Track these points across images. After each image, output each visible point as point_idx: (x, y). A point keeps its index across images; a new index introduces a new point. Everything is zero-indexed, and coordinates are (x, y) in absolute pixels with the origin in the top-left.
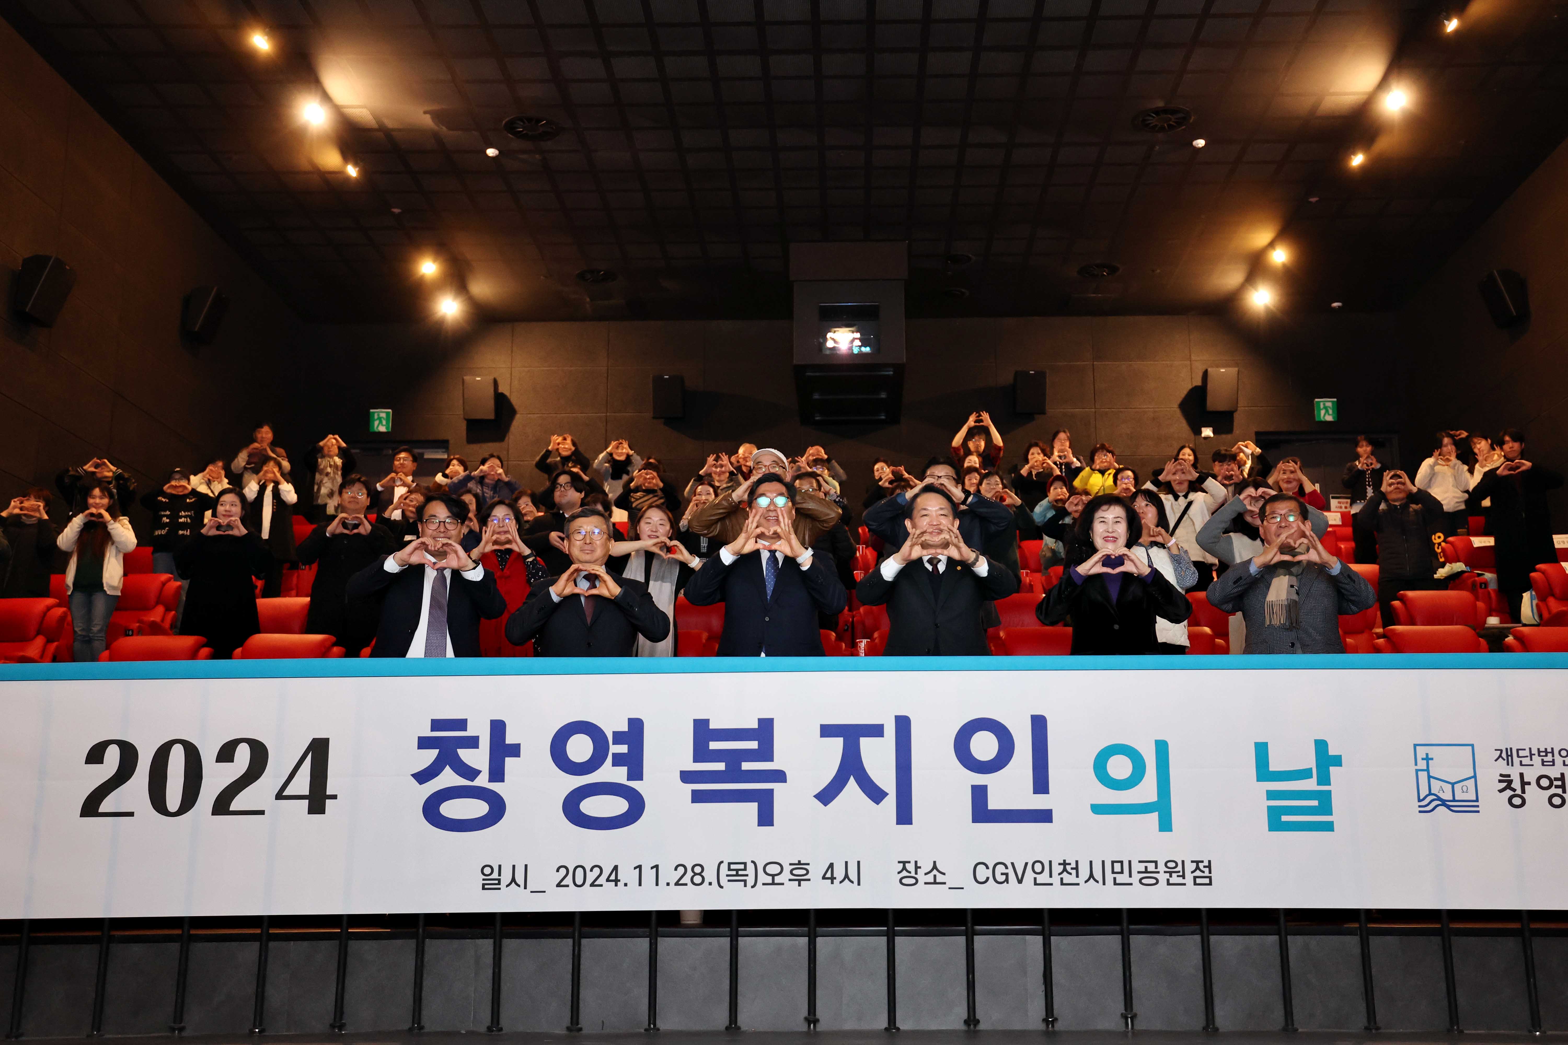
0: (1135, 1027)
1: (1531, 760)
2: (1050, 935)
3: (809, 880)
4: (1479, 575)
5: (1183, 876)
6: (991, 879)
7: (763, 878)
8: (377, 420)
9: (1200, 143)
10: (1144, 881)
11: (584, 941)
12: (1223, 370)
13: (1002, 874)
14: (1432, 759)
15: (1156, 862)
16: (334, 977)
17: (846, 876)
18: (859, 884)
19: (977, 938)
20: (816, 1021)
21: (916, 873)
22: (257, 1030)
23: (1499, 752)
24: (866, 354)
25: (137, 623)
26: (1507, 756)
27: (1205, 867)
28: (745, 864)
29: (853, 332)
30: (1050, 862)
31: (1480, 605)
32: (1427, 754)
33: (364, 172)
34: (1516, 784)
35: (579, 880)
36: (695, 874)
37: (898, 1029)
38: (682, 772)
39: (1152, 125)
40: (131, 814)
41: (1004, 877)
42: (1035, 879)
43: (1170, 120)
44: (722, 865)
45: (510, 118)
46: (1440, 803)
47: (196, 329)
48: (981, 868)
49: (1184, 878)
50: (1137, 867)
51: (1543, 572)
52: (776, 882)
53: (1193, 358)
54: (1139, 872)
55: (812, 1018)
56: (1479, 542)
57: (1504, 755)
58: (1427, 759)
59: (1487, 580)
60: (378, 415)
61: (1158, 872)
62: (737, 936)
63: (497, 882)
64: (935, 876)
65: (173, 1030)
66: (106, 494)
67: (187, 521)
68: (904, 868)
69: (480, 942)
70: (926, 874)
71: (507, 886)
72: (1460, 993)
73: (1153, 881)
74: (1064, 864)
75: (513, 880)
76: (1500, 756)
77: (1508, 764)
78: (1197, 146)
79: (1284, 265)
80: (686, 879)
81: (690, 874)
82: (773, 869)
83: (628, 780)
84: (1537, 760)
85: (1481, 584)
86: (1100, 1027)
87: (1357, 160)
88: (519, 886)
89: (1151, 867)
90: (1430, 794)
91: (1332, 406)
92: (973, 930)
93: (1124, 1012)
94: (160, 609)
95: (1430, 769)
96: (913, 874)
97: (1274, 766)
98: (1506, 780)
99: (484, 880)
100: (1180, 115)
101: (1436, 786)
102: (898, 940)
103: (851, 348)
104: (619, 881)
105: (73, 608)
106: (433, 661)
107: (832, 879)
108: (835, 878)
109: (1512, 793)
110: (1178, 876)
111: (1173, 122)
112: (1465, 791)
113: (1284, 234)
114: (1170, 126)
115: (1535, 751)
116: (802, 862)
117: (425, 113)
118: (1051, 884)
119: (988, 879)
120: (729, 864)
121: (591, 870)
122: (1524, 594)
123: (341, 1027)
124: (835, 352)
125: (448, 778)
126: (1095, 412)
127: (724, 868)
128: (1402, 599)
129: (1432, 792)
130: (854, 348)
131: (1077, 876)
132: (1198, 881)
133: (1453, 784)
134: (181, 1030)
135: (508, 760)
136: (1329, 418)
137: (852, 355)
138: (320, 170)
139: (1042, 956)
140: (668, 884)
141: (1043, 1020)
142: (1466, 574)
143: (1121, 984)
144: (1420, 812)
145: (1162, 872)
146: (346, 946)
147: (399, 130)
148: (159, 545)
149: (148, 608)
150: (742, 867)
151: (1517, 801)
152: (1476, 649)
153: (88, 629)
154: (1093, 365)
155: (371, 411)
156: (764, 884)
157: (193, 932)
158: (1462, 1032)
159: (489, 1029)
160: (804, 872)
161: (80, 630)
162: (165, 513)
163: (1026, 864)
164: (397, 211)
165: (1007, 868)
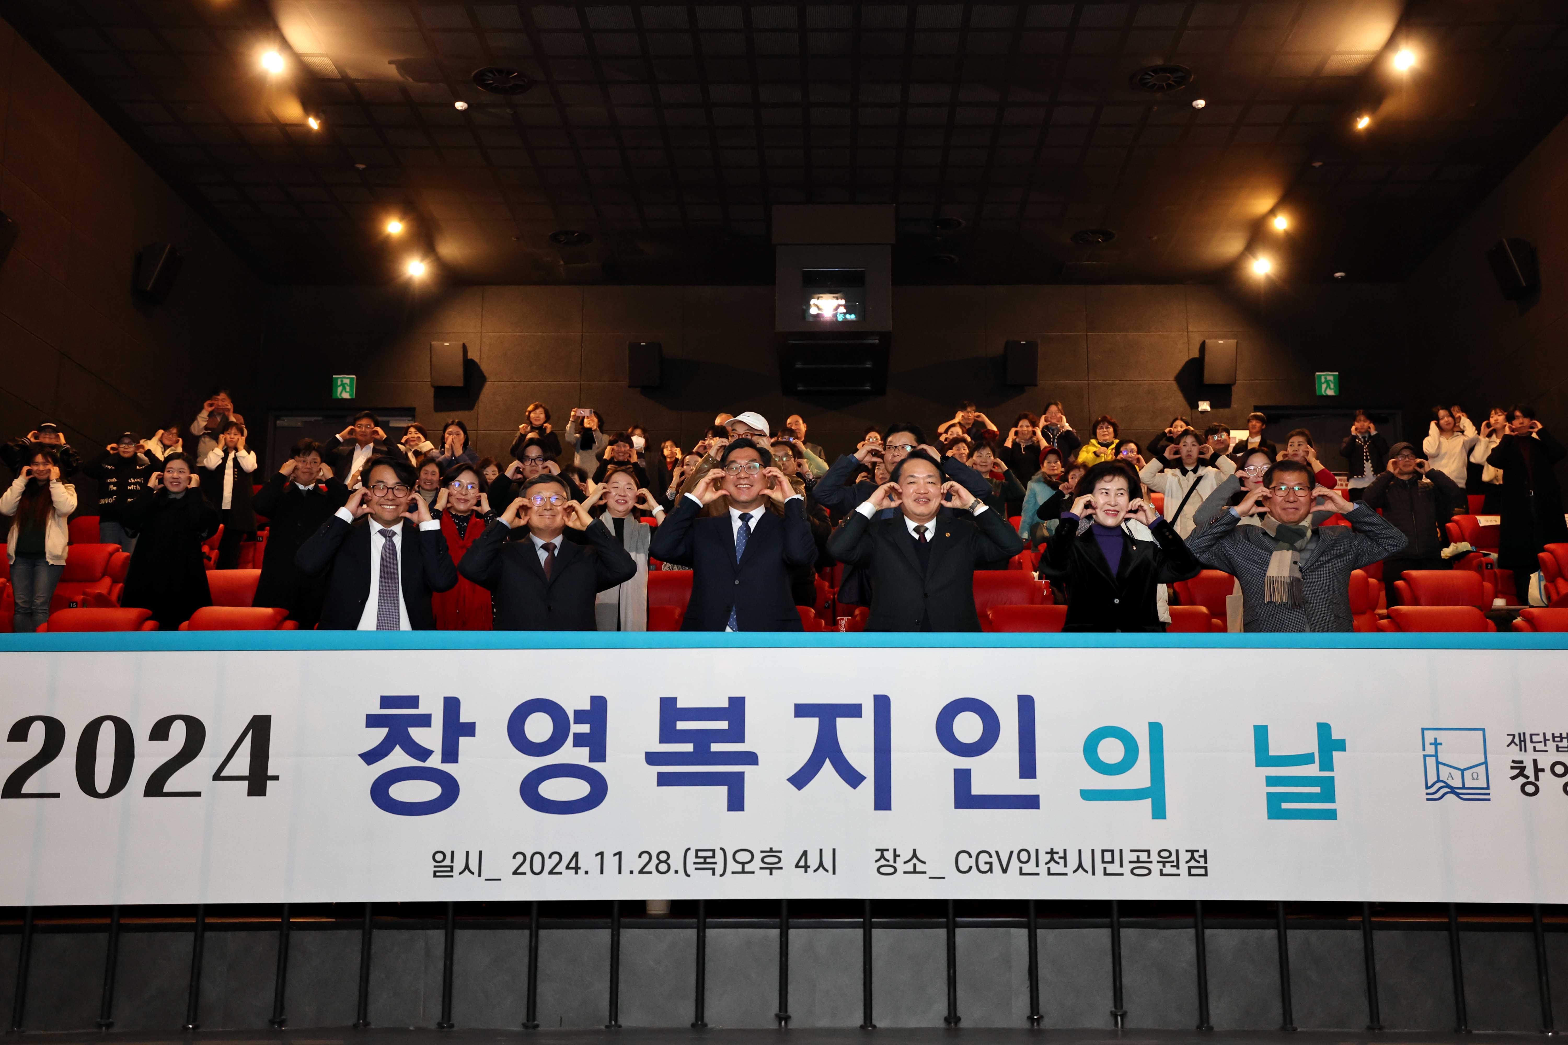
0: (1125, 1026)
1: (1545, 745)
2: (1036, 928)
3: (781, 868)
4: (1485, 555)
5: (1177, 867)
6: (974, 868)
7: (732, 866)
8: (340, 386)
9: (1200, 103)
10: (1136, 871)
11: (543, 933)
12: (1222, 342)
13: (986, 863)
14: (1441, 744)
15: (1148, 851)
16: (274, 969)
17: (821, 864)
18: (834, 873)
19: (958, 931)
20: (787, 1019)
21: (895, 862)
22: (191, 1026)
23: (1512, 737)
24: (851, 322)
25: (83, 595)
26: (1520, 741)
27: (1200, 856)
28: (713, 851)
29: (837, 298)
30: (1037, 851)
31: (1487, 585)
32: (1436, 739)
33: (325, 124)
34: (1530, 771)
35: (537, 868)
36: (661, 862)
37: (874, 1027)
38: (647, 753)
39: (1150, 84)
40: (57, 795)
41: (987, 867)
42: (1021, 868)
43: (1169, 78)
44: (689, 852)
45: (479, 70)
46: (1449, 790)
47: (148, 289)
48: (963, 856)
49: (1178, 868)
50: (1129, 856)
51: (1552, 552)
52: (746, 870)
53: (1190, 329)
54: (1130, 862)
55: (783, 1015)
56: (1484, 521)
57: (1517, 740)
58: (1436, 744)
59: (1493, 560)
60: (342, 381)
61: (1151, 862)
62: (705, 927)
63: (449, 869)
64: (915, 865)
65: (100, 1026)
66: (49, 459)
67: (136, 488)
68: (882, 856)
69: (430, 932)
70: (905, 863)
71: (460, 873)
72: (1468, 990)
73: (1146, 871)
74: (1052, 852)
75: (467, 867)
76: (1513, 741)
77: (1521, 750)
78: (1196, 107)
79: (1286, 233)
80: (651, 867)
81: (654, 861)
82: (743, 857)
83: (590, 761)
84: (1551, 745)
85: (1487, 564)
86: (1088, 1025)
87: (1363, 123)
88: (473, 873)
89: (1143, 856)
90: (1439, 781)
91: (1334, 379)
92: (954, 922)
93: (1114, 1009)
94: (107, 581)
95: (1439, 755)
96: (891, 863)
97: (1274, 750)
98: (1519, 768)
99: (435, 867)
100: (1180, 74)
101: (1444, 772)
102: (876, 932)
103: (835, 315)
104: (580, 868)
105: (15, 579)
106: (387, 634)
107: (806, 867)
108: (809, 867)
109: (1525, 780)
110: (1172, 866)
111: (1172, 81)
112: (1475, 777)
113: (1286, 201)
114: (1169, 85)
115: (1549, 736)
116: (774, 849)
117: (390, 63)
118: (1038, 874)
119: (971, 868)
120: (697, 851)
121: (550, 857)
122: (1531, 575)
123: (282, 1023)
124: (818, 319)
125: (398, 759)
126: (1088, 384)
127: (691, 855)
128: (1407, 580)
129: (1441, 779)
130: (838, 316)
131: (1065, 866)
132: (1193, 871)
133: (1463, 771)
134: (109, 1026)
135: (462, 740)
136: (1330, 393)
137: (835, 323)
138: (281, 123)
139: (1028, 949)
140: (631, 872)
141: (1028, 1018)
142: (1472, 554)
143: (1111, 979)
144: (1428, 800)
145: (1155, 862)
146: (288, 936)
147: (363, 81)
148: (107, 514)
149: (95, 580)
150: (710, 854)
151: (1530, 789)
152: (1485, 629)
153: (31, 602)
154: (1087, 335)
155: (334, 376)
156: (733, 873)
157: (123, 921)
158: (1470, 1032)
159: (440, 1025)
160: (776, 860)
161: (22, 602)
162: (111, 480)
163: (1012, 852)
164: (361, 166)
165: (991, 856)
